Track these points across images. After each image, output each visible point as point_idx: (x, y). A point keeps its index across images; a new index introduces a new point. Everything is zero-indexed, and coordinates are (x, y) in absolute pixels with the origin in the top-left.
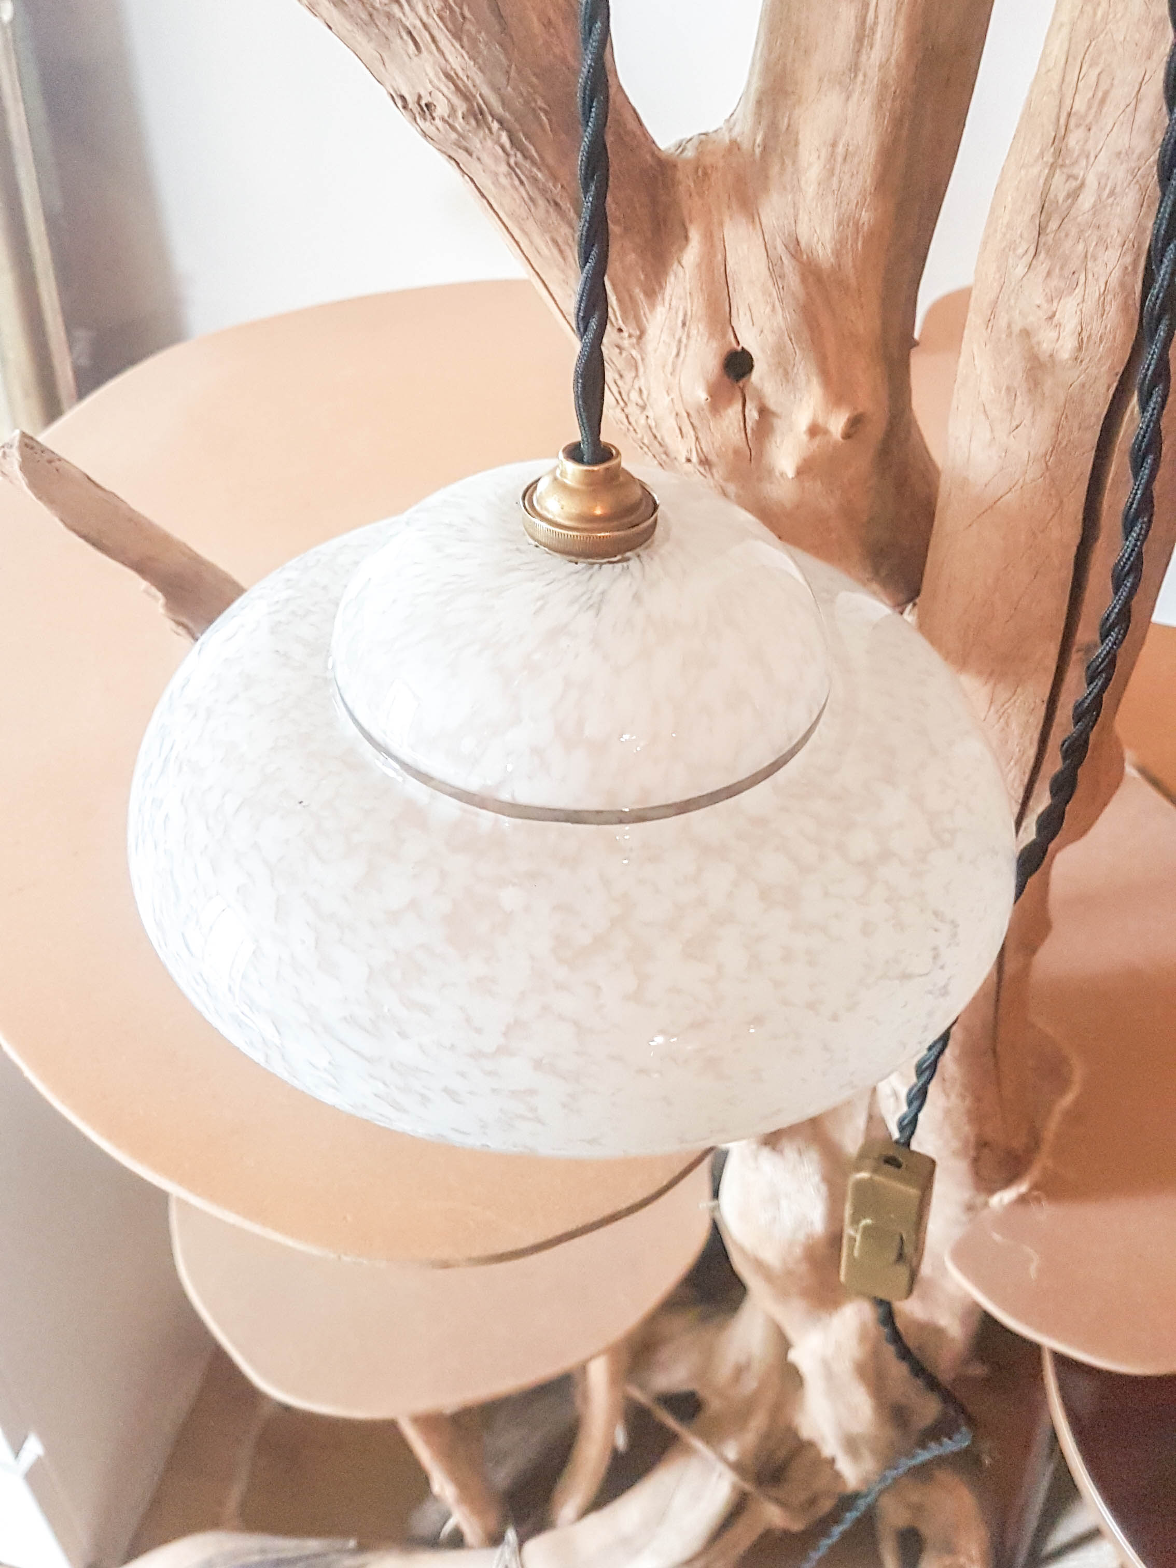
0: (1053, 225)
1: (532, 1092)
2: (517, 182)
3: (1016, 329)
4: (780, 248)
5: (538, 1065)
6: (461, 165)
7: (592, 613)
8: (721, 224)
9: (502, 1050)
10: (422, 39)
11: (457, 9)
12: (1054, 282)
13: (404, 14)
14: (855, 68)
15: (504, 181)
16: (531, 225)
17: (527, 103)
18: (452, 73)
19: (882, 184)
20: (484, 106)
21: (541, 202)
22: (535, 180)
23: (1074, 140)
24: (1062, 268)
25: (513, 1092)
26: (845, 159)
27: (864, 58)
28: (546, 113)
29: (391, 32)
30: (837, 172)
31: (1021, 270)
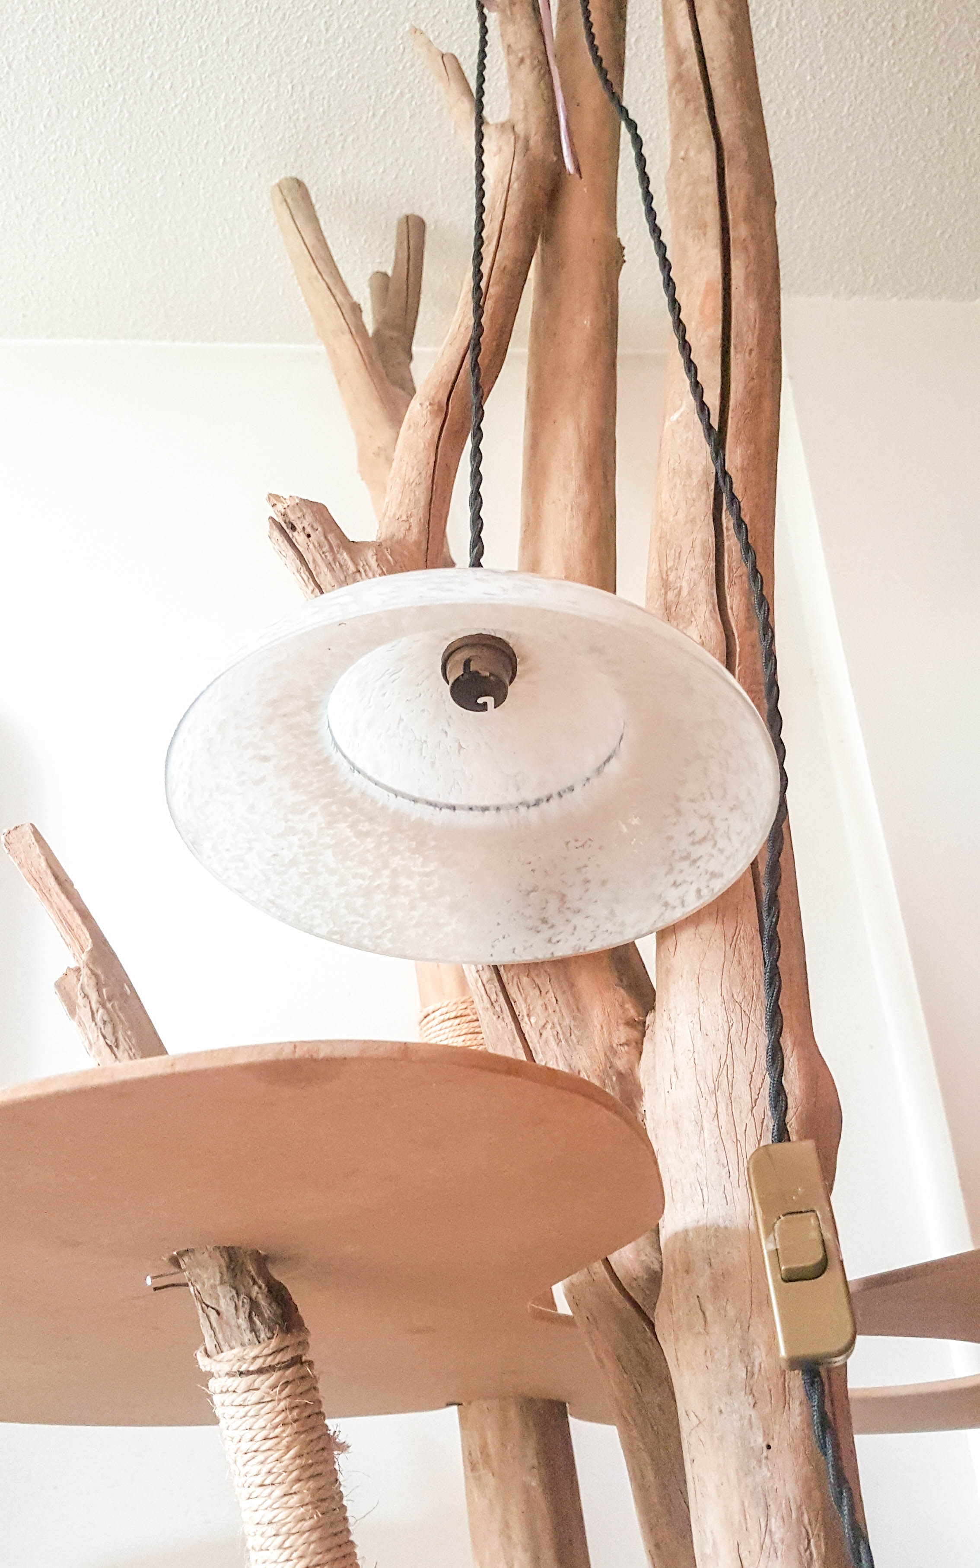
12: (681, 626)
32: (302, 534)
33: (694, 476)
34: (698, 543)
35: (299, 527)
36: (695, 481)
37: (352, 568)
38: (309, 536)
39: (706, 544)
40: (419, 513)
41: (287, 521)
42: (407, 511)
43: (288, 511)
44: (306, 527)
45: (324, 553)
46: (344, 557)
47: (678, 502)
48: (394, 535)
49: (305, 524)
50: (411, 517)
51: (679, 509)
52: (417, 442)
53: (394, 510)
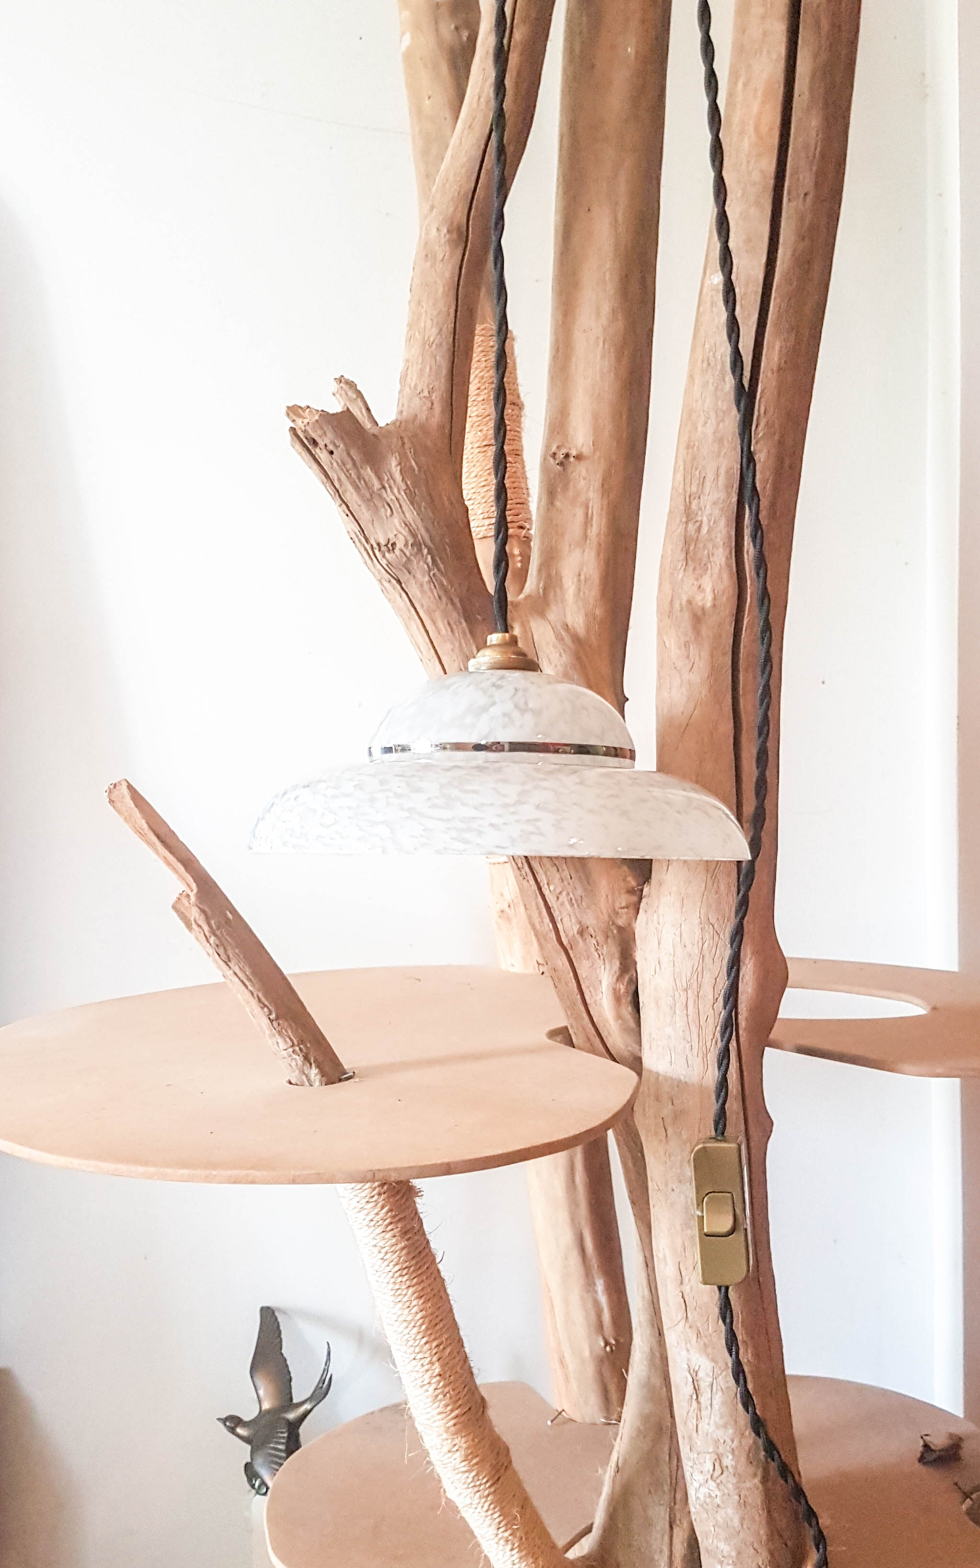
0: (692, 548)
2: (433, 587)
3: (684, 602)
4: (559, 627)
6: (403, 585)
8: (528, 622)
10: (394, 506)
11: (412, 490)
12: (697, 572)
13: (388, 494)
14: (585, 537)
15: (426, 587)
16: (438, 615)
17: (441, 540)
18: (408, 523)
19: (603, 593)
20: (422, 542)
21: (444, 599)
22: (442, 585)
23: (694, 506)
24: (700, 565)
25: (527, 821)
26: (585, 581)
27: (589, 531)
28: (449, 547)
29: (379, 505)
30: (582, 589)
31: (680, 576)
32: (324, 451)
34: (722, 471)
35: (321, 444)
37: (377, 485)
38: (332, 453)
39: (731, 472)
40: (441, 385)
41: (308, 437)
42: (428, 385)
43: (308, 428)
44: (328, 444)
45: (348, 471)
46: (368, 472)
47: (708, 408)
48: (416, 416)
49: (327, 441)
50: (433, 392)
51: (708, 419)
52: (435, 283)
53: (414, 379)
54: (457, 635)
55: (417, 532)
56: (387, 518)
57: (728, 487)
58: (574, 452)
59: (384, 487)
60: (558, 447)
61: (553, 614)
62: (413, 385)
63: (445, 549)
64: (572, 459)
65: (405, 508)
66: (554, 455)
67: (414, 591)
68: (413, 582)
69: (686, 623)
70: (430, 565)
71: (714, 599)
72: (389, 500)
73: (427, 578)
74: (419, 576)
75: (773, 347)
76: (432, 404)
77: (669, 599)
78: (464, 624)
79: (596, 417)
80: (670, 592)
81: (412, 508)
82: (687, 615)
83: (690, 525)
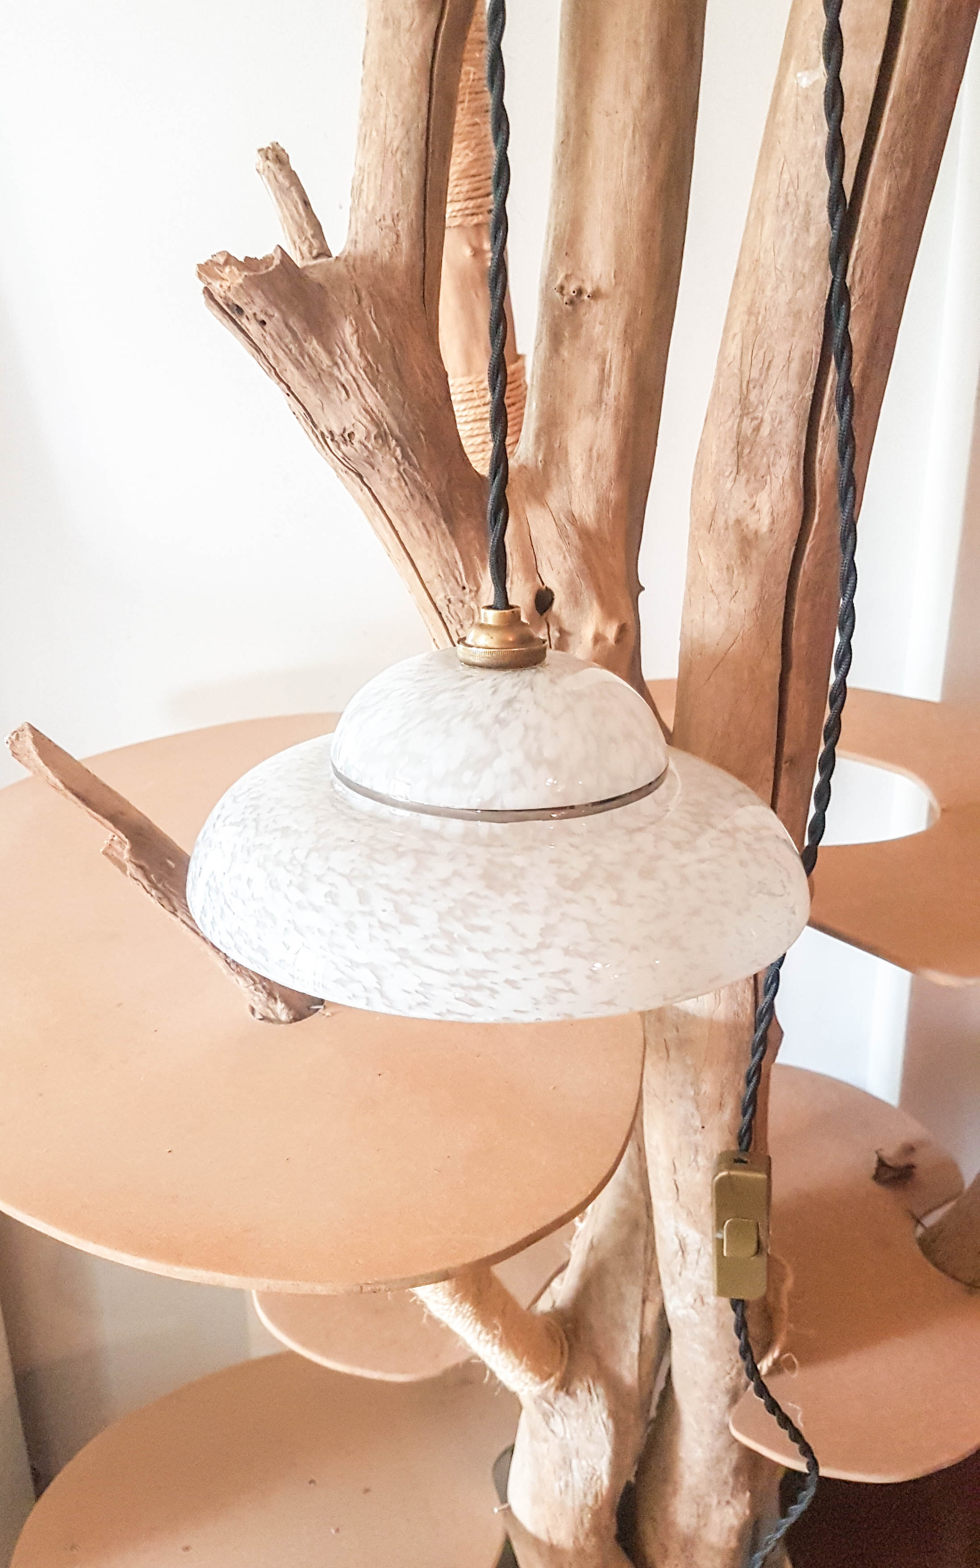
0: (746, 451)
1: (566, 971)
2: (403, 484)
3: (731, 522)
4: (563, 520)
5: (566, 951)
6: (365, 480)
7: (529, 690)
8: (525, 510)
9: (542, 946)
10: (351, 388)
11: (374, 366)
12: (752, 485)
13: (341, 373)
14: (600, 401)
15: (394, 484)
16: (410, 517)
17: (413, 428)
18: (369, 409)
19: (620, 471)
20: (388, 431)
21: (418, 497)
22: (415, 481)
23: (753, 397)
24: (755, 476)
25: (553, 973)
26: (598, 460)
27: (605, 394)
28: (423, 433)
29: (331, 386)
30: (593, 467)
31: (729, 485)
32: (253, 321)
33: (812, 229)
34: (797, 355)
35: (248, 311)
36: (812, 241)
37: (326, 362)
38: (263, 323)
39: (808, 357)
40: (409, 209)
41: (229, 303)
42: (392, 209)
43: (229, 295)
44: (258, 313)
45: (287, 347)
46: (313, 346)
47: (783, 265)
48: (375, 252)
49: (256, 309)
50: (399, 220)
51: (783, 281)
52: (400, 62)
53: (372, 198)
54: (434, 538)
55: (382, 420)
56: (342, 403)
57: (802, 377)
58: (589, 289)
59: (336, 364)
60: (567, 277)
61: (555, 498)
62: (370, 208)
63: (419, 437)
64: (585, 297)
65: (365, 390)
66: (562, 288)
67: (380, 488)
68: (377, 476)
69: (731, 546)
70: (400, 458)
71: (773, 522)
72: (343, 380)
73: (395, 474)
74: (384, 470)
75: (880, 188)
76: (398, 236)
77: (711, 508)
78: (444, 526)
79: (619, 237)
80: (713, 501)
81: (374, 390)
82: (732, 537)
83: (746, 421)
